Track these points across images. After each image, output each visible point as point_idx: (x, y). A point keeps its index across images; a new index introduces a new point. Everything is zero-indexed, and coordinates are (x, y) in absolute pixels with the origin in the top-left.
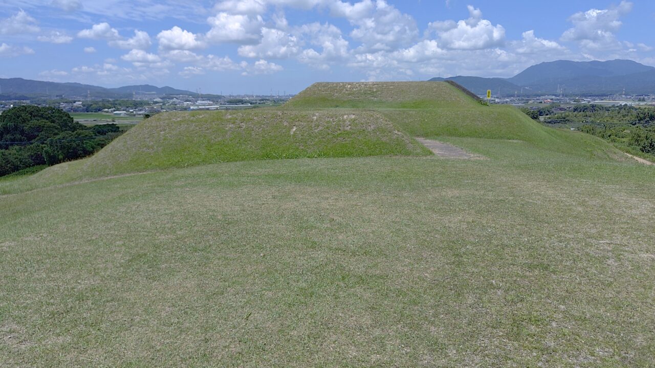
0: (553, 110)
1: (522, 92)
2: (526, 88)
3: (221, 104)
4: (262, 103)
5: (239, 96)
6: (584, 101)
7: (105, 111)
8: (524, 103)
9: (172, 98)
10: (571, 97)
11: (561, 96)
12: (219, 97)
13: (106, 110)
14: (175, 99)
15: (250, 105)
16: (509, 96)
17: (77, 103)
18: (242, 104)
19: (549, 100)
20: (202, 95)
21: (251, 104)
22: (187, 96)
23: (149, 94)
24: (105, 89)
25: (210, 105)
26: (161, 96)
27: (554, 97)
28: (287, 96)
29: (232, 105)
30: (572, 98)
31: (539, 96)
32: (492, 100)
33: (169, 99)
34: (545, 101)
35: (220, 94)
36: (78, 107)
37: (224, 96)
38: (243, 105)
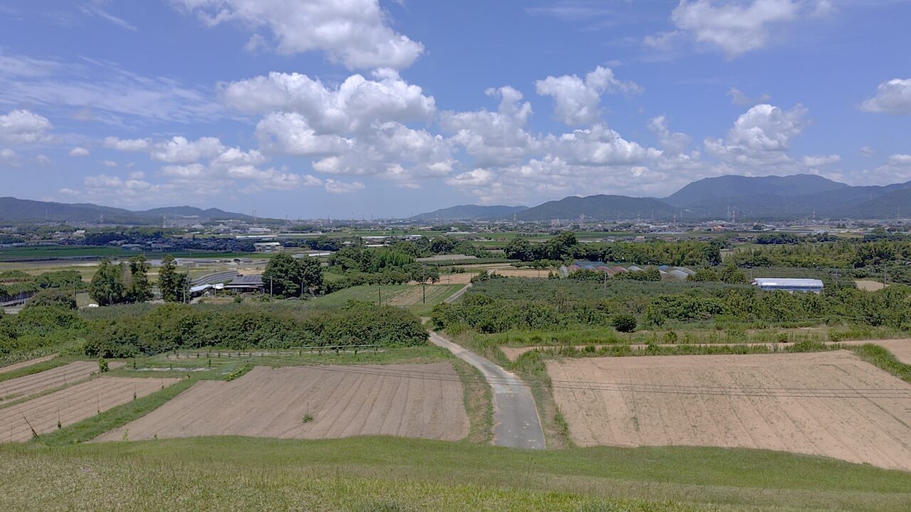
0: (730, 241)
1: (681, 216)
2: (687, 210)
3: (282, 233)
4: (338, 231)
5: (310, 221)
6: (767, 227)
7: (112, 244)
8: (688, 230)
9: (218, 224)
10: (747, 222)
11: (733, 222)
12: (282, 222)
13: (114, 242)
14: (221, 225)
15: (321, 233)
16: (667, 220)
17: (78, 231)
18: (311, 232)
19: (720, 227)
20: (258, 218)
21: (323, 232)
22: (239, 221)
23: (188, 219)
24: (127, 212)
25: (266, 233)
26: (203, 222)
27: (724, 222)
28: (376, 220)
29: (296, 234)
30: (749, 224)
31: (706, 220)
32: (646, 227)
33: (213, 225)
34: (715, 228)
35: (284, 218)
36: (79, 238)
37: (289, 221)
38: (312, 234)
